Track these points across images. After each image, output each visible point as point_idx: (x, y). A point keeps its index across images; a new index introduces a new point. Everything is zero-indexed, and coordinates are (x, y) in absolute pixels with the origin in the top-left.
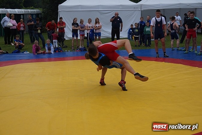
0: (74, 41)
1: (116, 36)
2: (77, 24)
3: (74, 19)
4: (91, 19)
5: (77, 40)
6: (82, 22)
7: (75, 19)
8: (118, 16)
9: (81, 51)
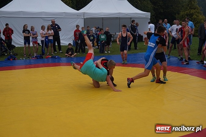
0: (26, 48)
1: (56, 43)
2: (28, 31)
3: (24, 26)
4: (44, 26)
5: (29, 47)
6: (32, 29)
7: (26, 26)
8: (55, 23)
9: (37, 58)
